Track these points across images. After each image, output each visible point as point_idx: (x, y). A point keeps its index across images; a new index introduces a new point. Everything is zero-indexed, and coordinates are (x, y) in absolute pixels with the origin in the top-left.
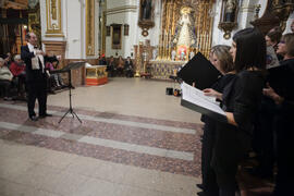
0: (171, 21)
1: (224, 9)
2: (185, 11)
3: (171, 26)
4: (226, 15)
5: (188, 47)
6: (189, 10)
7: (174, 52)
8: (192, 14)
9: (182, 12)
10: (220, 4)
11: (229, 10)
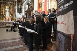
0: (3, 10)
1: (18, 8)
2: (7, 7)
3: (3, 11)
4: (19, 9)
5: (9, 17)
6: (8, 7)
7: (5, 19)
8: (9, 8)
9: (6, 7)
10: (17, 6)
11: (19, 8)
